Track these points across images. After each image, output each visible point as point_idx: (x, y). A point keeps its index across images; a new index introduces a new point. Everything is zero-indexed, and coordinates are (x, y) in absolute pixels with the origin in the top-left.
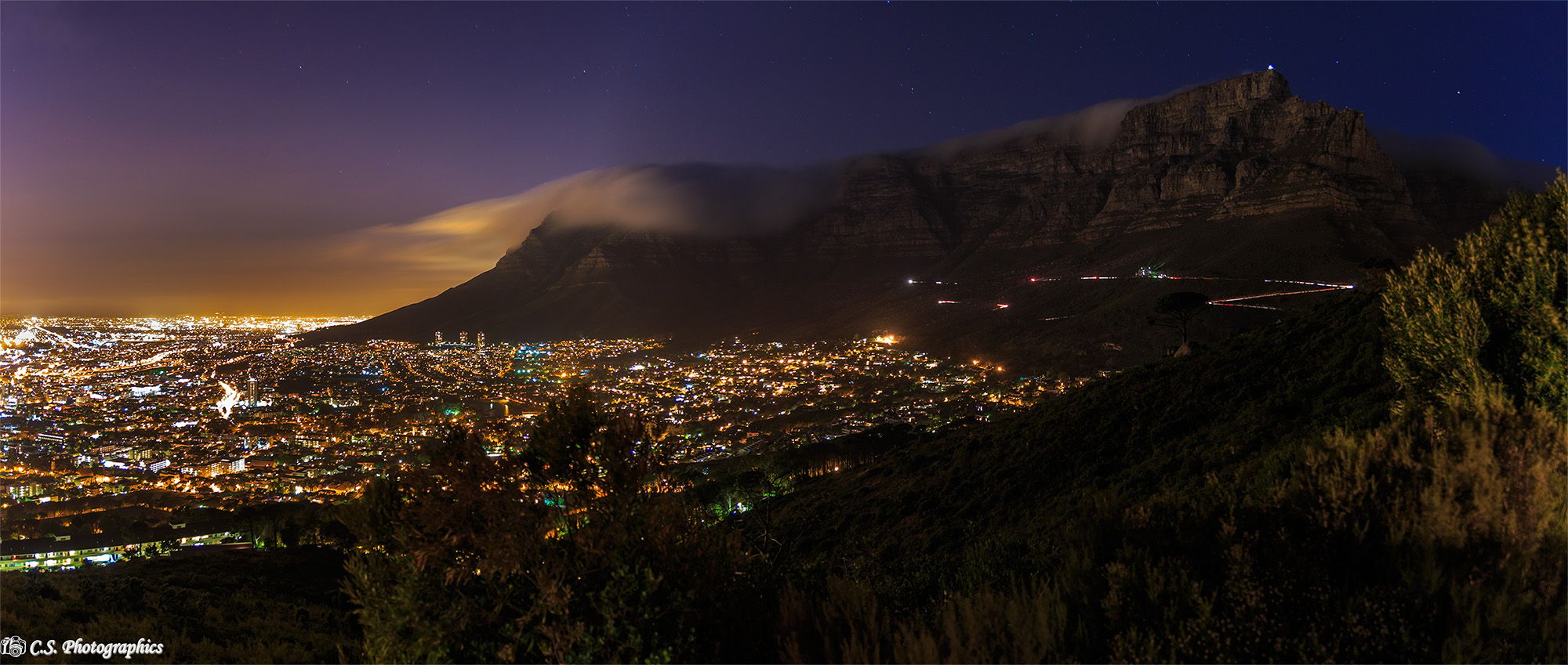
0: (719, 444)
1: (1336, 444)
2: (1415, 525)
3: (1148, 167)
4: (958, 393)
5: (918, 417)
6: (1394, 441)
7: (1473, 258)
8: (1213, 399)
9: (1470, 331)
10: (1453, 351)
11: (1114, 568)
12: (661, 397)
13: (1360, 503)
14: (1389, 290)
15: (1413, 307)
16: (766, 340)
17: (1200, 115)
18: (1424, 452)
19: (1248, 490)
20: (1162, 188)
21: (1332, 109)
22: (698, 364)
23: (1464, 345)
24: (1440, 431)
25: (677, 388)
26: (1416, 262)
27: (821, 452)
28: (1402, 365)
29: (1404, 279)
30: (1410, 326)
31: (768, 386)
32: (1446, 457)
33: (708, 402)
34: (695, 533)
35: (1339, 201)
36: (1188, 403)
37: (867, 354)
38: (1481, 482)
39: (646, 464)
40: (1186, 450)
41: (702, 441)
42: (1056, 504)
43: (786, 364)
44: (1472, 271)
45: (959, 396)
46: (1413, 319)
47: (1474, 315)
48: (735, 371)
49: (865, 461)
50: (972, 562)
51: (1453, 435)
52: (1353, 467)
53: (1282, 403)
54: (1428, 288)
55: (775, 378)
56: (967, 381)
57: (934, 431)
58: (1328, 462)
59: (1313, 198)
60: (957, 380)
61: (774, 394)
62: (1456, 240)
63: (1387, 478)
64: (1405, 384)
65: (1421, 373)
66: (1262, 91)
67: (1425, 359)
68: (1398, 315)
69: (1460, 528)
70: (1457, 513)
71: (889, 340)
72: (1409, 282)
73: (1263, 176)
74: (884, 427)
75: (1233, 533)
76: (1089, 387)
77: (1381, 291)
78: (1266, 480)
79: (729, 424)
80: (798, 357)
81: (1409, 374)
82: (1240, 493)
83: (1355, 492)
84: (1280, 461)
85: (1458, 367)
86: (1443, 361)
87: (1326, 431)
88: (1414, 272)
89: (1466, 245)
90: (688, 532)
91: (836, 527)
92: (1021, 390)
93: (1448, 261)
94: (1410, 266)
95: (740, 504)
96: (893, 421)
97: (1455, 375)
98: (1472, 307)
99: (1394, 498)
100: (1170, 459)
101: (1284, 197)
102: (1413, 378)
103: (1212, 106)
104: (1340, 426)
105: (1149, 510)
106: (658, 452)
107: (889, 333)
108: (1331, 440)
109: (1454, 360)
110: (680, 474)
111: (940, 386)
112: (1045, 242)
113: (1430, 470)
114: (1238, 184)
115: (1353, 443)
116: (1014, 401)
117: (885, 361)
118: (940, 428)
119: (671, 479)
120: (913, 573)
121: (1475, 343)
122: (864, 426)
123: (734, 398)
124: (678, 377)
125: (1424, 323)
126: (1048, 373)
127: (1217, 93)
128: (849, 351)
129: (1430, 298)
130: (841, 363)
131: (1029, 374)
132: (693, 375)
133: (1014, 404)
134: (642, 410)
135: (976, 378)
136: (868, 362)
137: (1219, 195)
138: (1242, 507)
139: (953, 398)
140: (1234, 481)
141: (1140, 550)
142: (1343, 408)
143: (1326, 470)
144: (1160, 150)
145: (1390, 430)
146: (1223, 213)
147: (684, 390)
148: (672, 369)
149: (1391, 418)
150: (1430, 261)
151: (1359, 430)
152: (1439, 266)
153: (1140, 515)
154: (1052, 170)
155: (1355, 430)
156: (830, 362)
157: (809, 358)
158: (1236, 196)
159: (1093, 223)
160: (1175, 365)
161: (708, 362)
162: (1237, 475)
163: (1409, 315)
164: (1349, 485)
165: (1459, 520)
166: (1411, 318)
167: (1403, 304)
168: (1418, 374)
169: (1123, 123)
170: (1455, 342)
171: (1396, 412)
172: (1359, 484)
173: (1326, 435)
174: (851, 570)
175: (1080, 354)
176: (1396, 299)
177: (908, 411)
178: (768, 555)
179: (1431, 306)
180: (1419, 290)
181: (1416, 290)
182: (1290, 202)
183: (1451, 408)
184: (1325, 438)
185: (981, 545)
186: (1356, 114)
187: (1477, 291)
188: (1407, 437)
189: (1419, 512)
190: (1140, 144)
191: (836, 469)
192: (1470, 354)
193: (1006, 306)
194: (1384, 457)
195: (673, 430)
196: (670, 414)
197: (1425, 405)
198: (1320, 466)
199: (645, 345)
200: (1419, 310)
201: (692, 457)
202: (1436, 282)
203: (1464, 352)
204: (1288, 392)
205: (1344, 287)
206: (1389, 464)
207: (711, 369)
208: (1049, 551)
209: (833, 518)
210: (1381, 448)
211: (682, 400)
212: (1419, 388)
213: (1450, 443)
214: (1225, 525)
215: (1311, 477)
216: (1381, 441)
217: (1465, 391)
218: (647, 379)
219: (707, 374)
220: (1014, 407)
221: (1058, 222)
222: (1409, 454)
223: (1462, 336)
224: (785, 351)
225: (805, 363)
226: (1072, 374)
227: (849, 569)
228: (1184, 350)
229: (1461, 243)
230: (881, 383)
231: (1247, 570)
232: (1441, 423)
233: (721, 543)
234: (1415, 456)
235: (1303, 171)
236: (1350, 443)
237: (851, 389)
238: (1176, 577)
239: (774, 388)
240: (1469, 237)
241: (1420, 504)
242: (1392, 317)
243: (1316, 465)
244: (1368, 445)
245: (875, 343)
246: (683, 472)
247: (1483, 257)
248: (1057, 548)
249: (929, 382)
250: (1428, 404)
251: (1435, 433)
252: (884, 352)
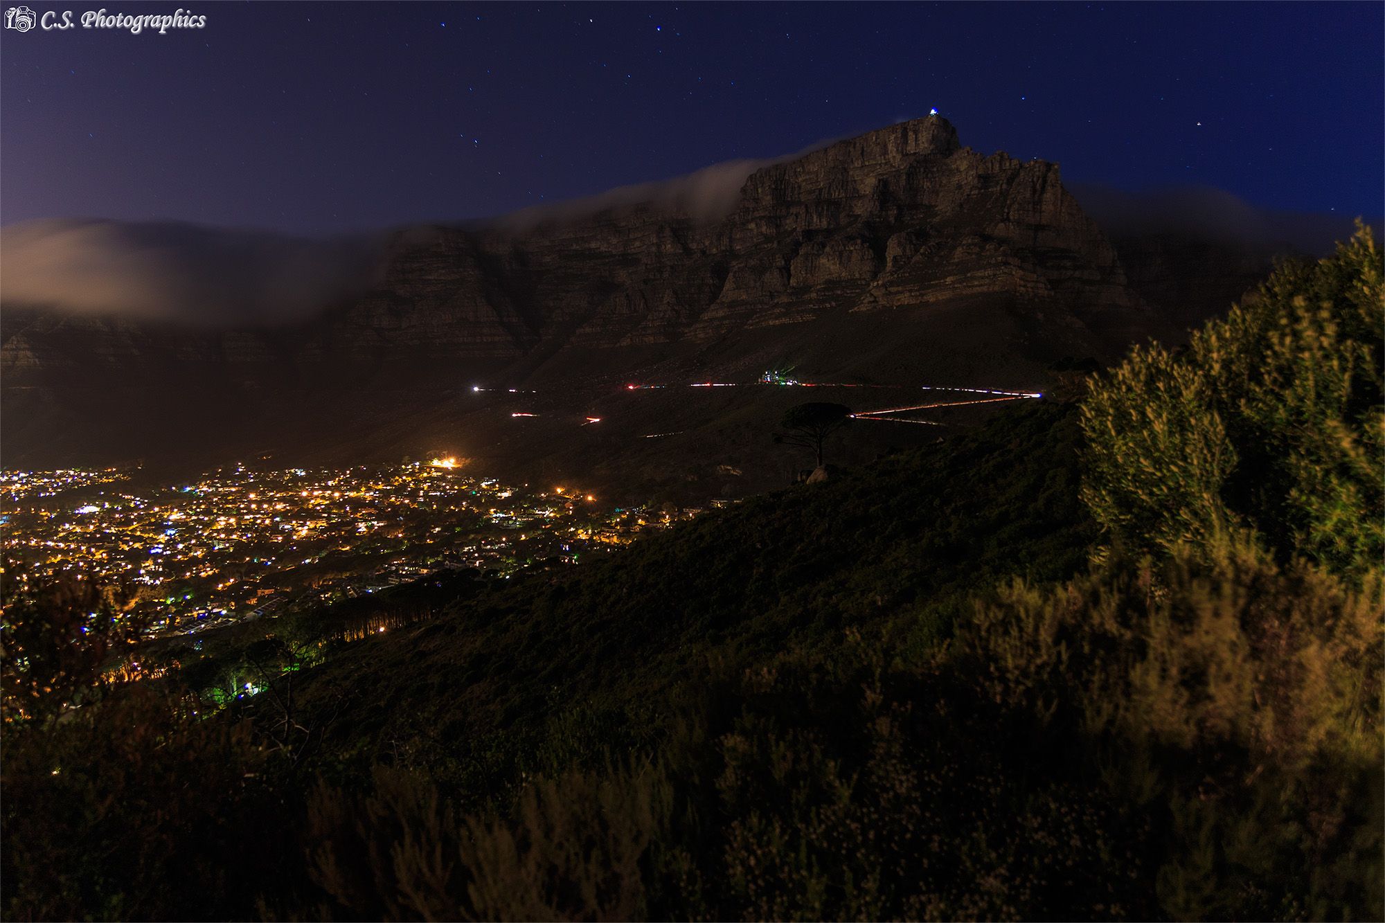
0: (218, 607)
1: (1014, 598)
2: (1121, 711)
3: (775, 245)
4: (538, 529)
5: (487, 559)
6: (1094, 598)
7: (1215, 355)
8: (856, 536)
9: (1209, 456)
10: (1182, 483)
11: (731, 741)
12: (127, 549)
13: (1045, 676)
14: (1090, 400)
15: (1124, 422)
16: (282, 466)
17: (840, 177)
18: (1135, 616)
19: (898, 651)
20: (793, 272)
21: (1015, 162)
22: (182, 502)
23: (1198, 475)
24: (1160, 590)
25: (151, 535)
26: (1130, 362)
27: (363, 609)
28: (1107, 499)
29: (1112, 385)
30: (1119, 448)
31: (286, 527)
32: (1169, 625)
33: (199, 553)
34: (184, 730)
35: (1022, 283)
36: (824, 540)
37: (421, 481)
38: (1220, 664)
39: (105, 645)
40: (820, 599)
41: (192, 606)
42: (660, 663)
43: (311, 497)
44: (1213, 373)
45: (540, 532)
46: (1124, 438)
47: (1216, 433)
48: (239, 509)
49: (419, 618)
50: (556, 736)
51: (1179, 596)
52: (1036, 629)
53: (942, 544)
54: (1146, 397)
55: (296, 516)
56: (549, 513)
57: (508, 577)
58: (1003, 620)
59: (987, 281)
60: (537, 512)
61: (295, 537)
62: (1189, 330)
63: (1082, 646)
64: (1111, 525)
65: (1135, 510)
66: (922, 143)
67: (1140, 492)
68: (1103, 433)
69: (1187, 722)
70: (1182, 701)
71: (449, 463)
72: (1119, 389)
73: (922, 254)
74: (444, 574)
75: (878, 703)
76: (700, 520)
77: (1079, 401)
78: (921, 640)
79: (232, 580)
80: (327, 488)
81: (1116, 512)
82: (888, 653)
83: (1039, 661)
84: (940, 617)
85: (1188, 505)
86: (1167, 496)
87: (1000, 581)
88: (1127, 375)
89: (1205, 336)
90: (173, 730)
91: (382, 704)
92: (617, 524)
93: (1177, 360)
94: (1121, 367)
95: (249, 685)
96: (455, 565)
97: (1184, 515)
98: (1213, 423)
99: (1092, 673)
100: (801, 609)
101: (949, 280)
102: (1122, 517)
103: (856, 165)
104: (1019, 576)
105: (774, 671)
106: (125, 625)
107: (449, 455)
108: (1007, 592)
109: (1184, 495)
110: (159, 653)
111: (516, 520)
112: (646, 339)
113: (1143, 640)
114: (889, 264)
115: (1037, 599)
116: (608, 537)
117: (445, 490)
118: (515, 573)
119: (146, 661)
120: (482, 753)
121: (1216, 472)
122: (416, 573)
123: (238, 544)
124: (153, 520)
125: (1140, 443)
126: (650, 503)
127: (863, 148)
128: (397, 478)
129: (1149, 410)
130: (387, 495)
131: (626, 505)
132: (176, 516)
133: (608, 541)
134: (98, 569)
135: (560, 510)
136: (422, 492)
137: (864, 279)
138: (890, 671)
139: (532, 535)
140: (880, 640)
141: (763, 720)
142: (1024, 552)
143: (1000, 630)
144: (789, 224)
145: (1088, 584)
146: (870, 302)
147: (162, 538)
148: (143, 509)
149: (1091, 569)
150: (1150, 360)
151: (1046, 582)
152: (1163, 366)
153: (763, 677)
154: (654, 249)
155: (1041, 581)
156: (372, 493)
157: (343, 488)
158: (886, 280)
159: (706, 316)
160: (808, 494)
161: (198, 498)
162: (884, 632)
163: (1118, 433)
164: (1031, 652)
165: (1185, 711)
166: (1120, 437)
167: (1110, 418)
168: (1130, 512)
169: (744, 190)
170: (1184, 470)
171: (1097, 561)
172: (1044, 651)
173: (1000, 586)
174: (403, 755)
175: (690, 480)
176: (1100, 412)
177: (474, 552)
178: (290, 748)
179: (1151, 421)
180: (1134, 400)
181: (1129, 399)
182: (956, 286)
183: (1178, 561)
184: (999, 590)
185: (567, 714)
186: (1049, 166)
187: (1220, 402)
188: (1112, 594)
189: (1127, 695)
190: (764, 217)
191: (382, 629)
192: (1207, 488)
193: (598, 420)
194: (1079, 618)
195: (147, 593)
196: (142, 571)
197: (1138, 554)
198: (992, 625)
199: (100, 477)
200: (1133, 427)
201: (177, 628)
202: (1158, 388)
203: (1199, 485)
204: (951, 530)
205: (1027, 396)
206: (1087, 628)
207: (203, 507)
208: (652, 720)
209: (379, 691)
210: (1075, 607)
211: (160, 551)
212: (1131, 532)
213: (1174, 607)
214: (868, 692)
215: (981, 638)
216: (1075, 598)
217: (1199, 537)
218: (104, 525)
219: (197, 514)
220: (608, 545)
221: (662, 315)
222: (1115, 618)
223: (1195, 462)
224: (310, 480)
225: (337, 495)
226: (679, 504)
227: (401, 754)
228: (819, 475)
229: (1197, 334)
230: (438, 518)
231: (896, 749)
232: (1162, 579)
233: (223, 740)
234: (1123, 618)
235: (975, 245)
236: (1033, 598)
237: (400, 527)
238: (808, 753)
239: (294, 530)
240: (1210, 325)
241: (1128, 684)
242: (1094, 436)
243: (987, 624)
244: (1057, 603)
245: (431, 468)
246: (164, 650)
247: (1230, 353)
248: (662, 717)
249: (501, 515)
250: (1144, 554)
251: (1152, 592)
252: (442, 479)
